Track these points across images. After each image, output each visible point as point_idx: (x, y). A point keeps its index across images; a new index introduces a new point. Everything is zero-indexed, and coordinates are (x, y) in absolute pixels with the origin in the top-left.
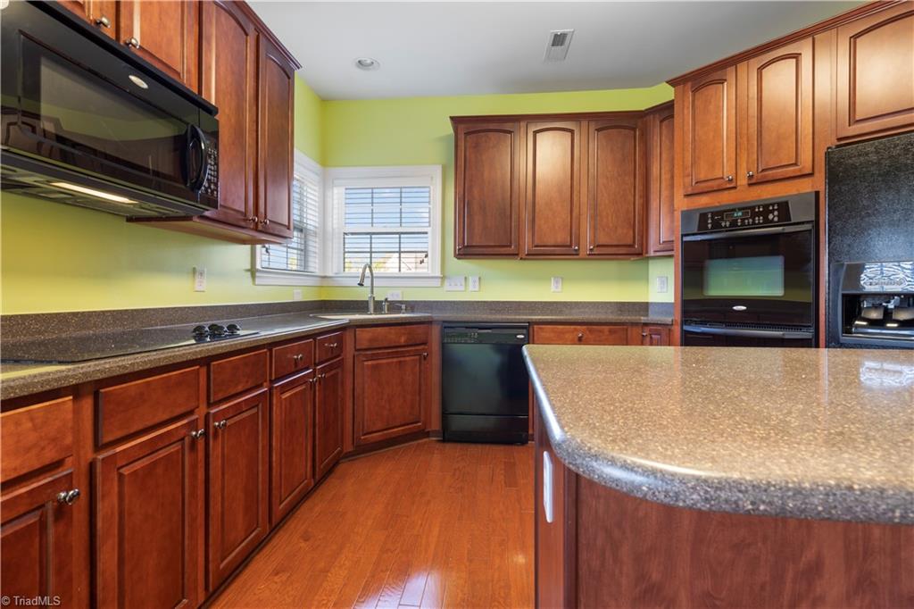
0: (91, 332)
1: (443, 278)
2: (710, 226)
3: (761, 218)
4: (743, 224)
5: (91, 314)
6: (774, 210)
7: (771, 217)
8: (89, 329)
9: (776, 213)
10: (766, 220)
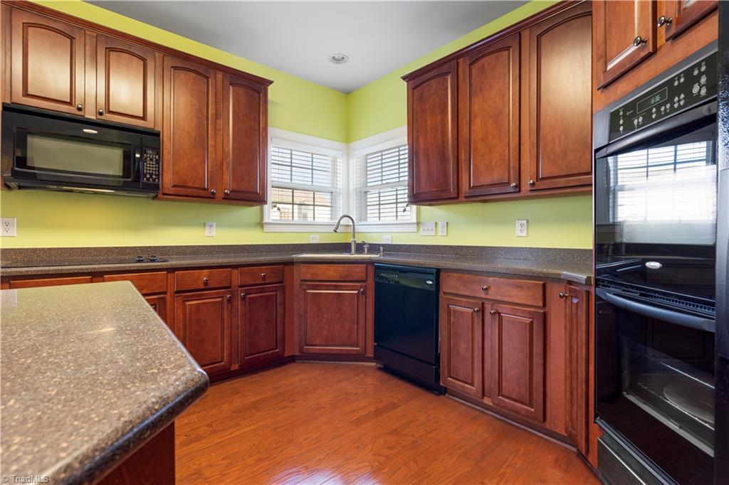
0: (127, 257)
1: (418, 224)
2: (621, 128)
3: (682, 96)
4: (659, 115)
5: (126, 248)
6: (701, 74)
7: (695, 90)
8: (125, 255)
9: (703, 80)
10: (690, 98)
